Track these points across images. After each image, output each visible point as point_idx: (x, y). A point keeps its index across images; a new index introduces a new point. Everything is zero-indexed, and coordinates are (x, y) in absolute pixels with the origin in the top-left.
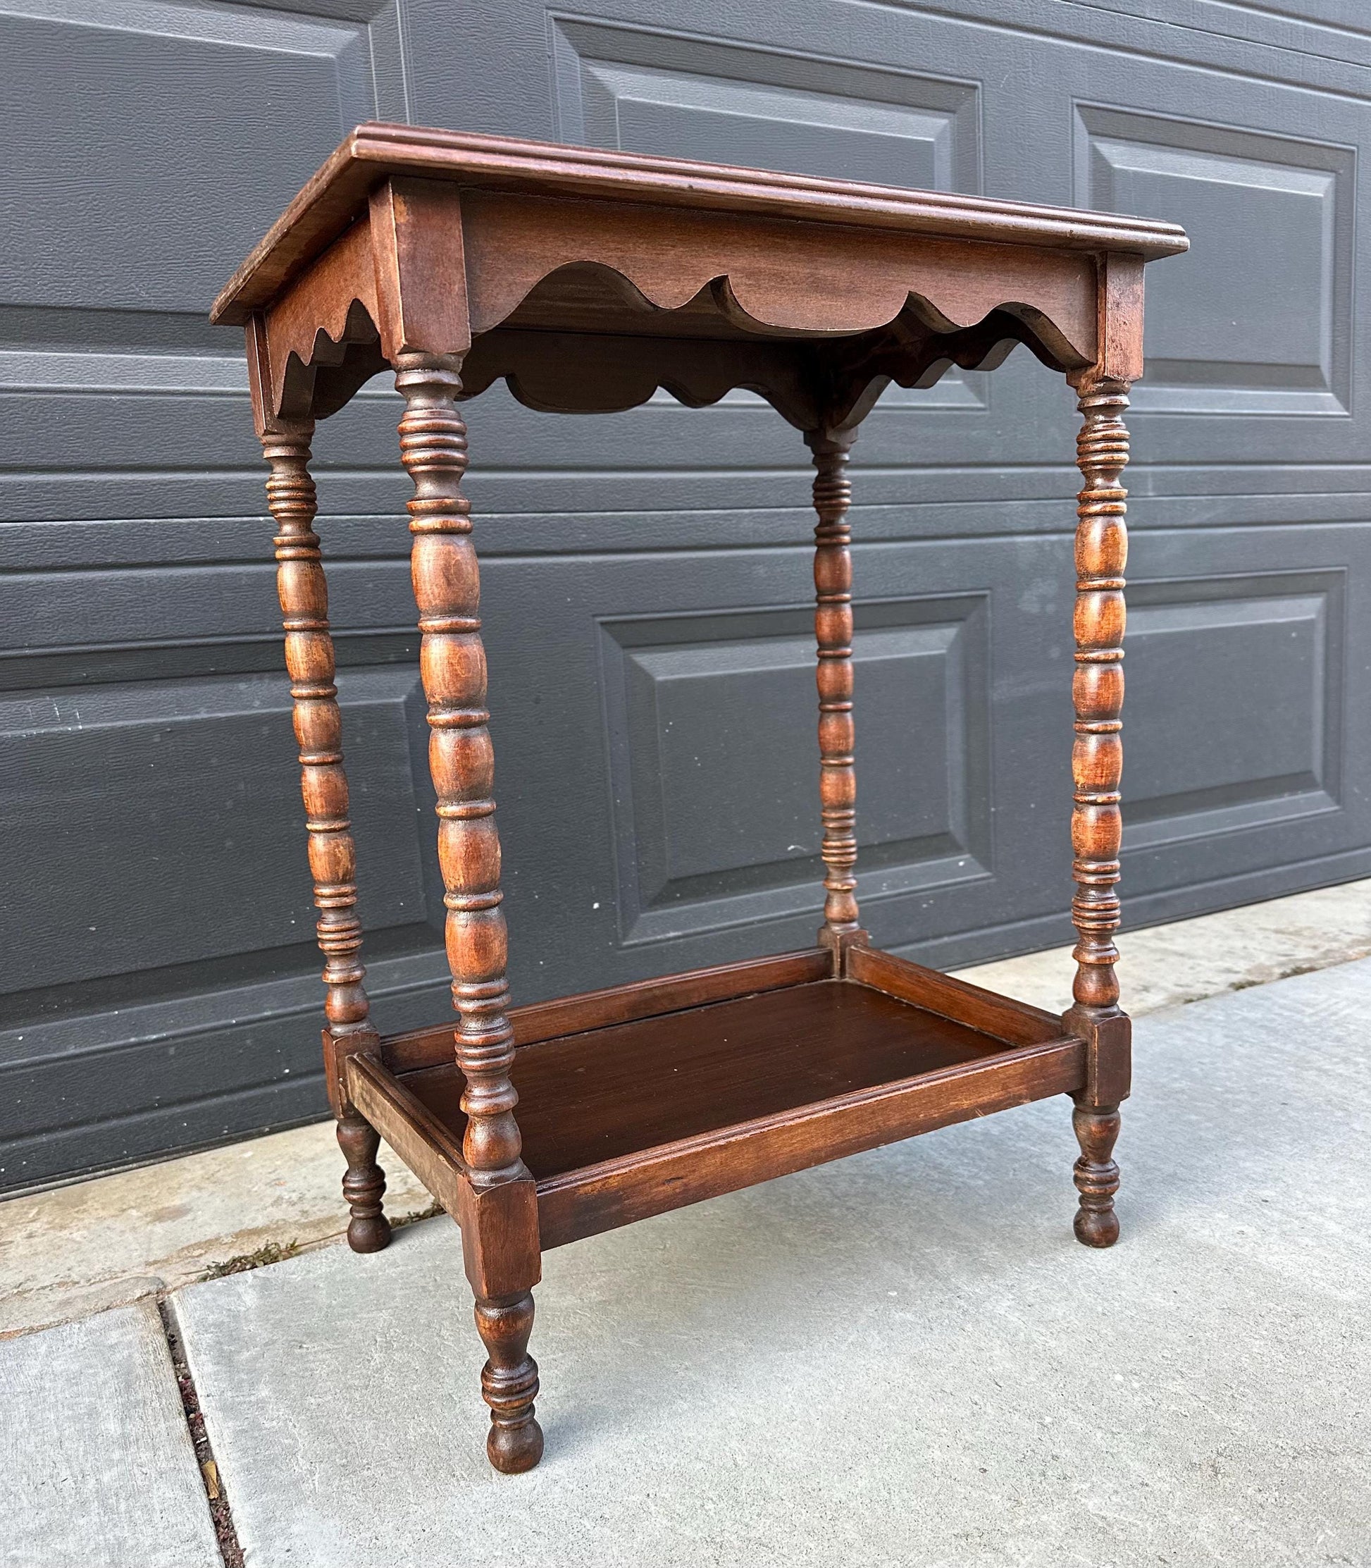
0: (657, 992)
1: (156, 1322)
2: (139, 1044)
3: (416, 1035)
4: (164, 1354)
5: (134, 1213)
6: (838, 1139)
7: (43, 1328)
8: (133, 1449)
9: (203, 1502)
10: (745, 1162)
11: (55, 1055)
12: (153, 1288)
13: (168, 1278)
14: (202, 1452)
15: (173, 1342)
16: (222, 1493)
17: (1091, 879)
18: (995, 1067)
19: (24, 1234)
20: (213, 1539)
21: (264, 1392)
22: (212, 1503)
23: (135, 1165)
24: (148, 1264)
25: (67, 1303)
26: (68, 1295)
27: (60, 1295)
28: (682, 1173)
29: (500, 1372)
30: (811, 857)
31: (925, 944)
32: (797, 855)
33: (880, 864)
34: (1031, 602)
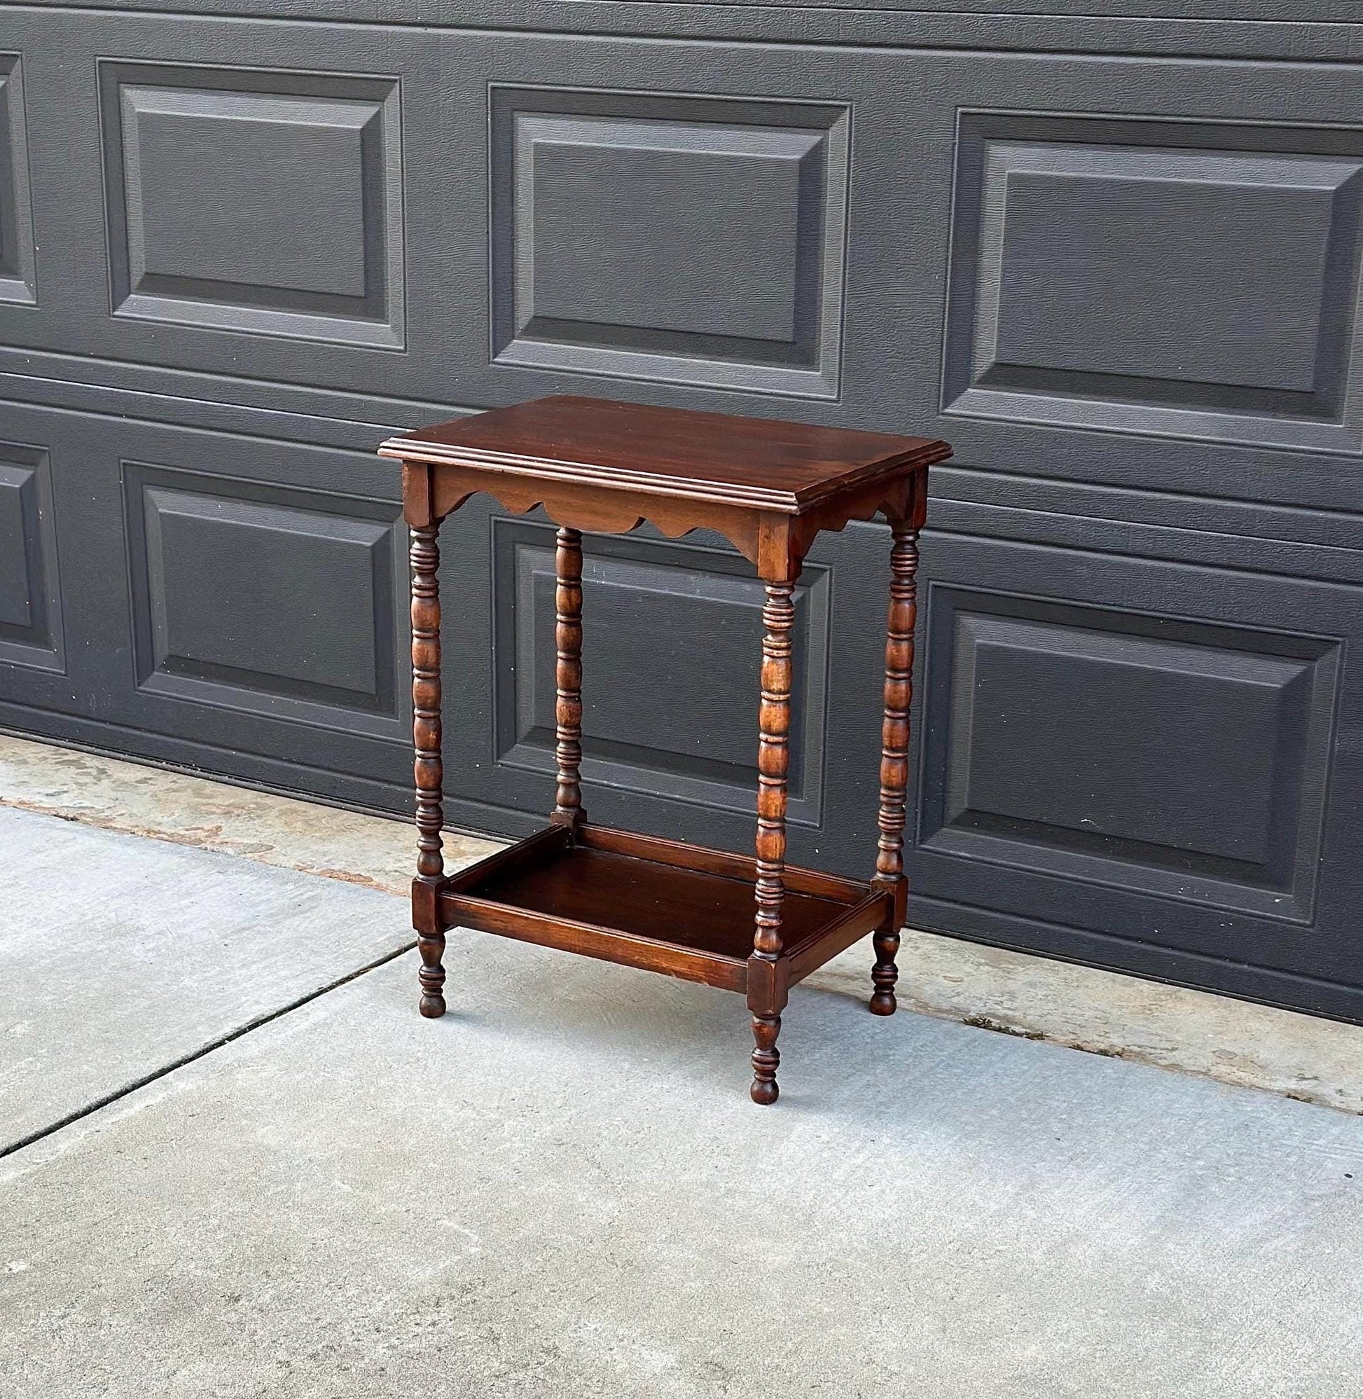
0: (740, 864)
3: (602, 830)
6: (585, 945)
9: (355, 970)
10: (535, 931)
14: (384, 961)
18: (685, 953)
20: (339, 979)
22: (356, 973)
28: (504, 920)
29: (424, 968)
30: (1106, 836)
31: (1218, 962)
32: (1090, 829)
33: (1183, 868)
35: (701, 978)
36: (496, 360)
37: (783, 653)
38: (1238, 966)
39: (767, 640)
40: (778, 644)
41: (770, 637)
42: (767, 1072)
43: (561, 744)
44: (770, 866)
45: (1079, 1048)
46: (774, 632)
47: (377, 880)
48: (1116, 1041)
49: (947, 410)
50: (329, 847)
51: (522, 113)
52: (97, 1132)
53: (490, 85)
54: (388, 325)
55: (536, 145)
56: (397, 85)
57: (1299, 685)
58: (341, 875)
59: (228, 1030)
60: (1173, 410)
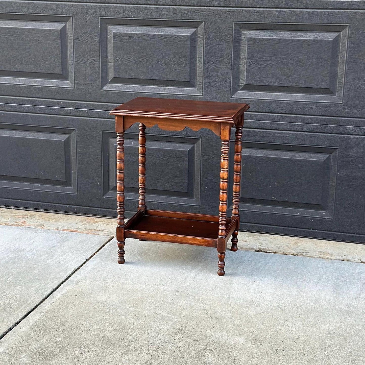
1: (109, 239)
2: (137, 200)
4: (106, 242)
6: (169, 239)
7: (100, 235)
8: (92, 248)
9: (92, 254)
14: (97, 251)
15: (109, 241)
16: (94, 255)
19: (111, 224)
20: (89, 257)
25: (106, 233)
28: (144, 235)
29: (119, 250)
30: (279, 201)
31: (309, 230)
32: (274, 200)
33: (299, 207)
34: (353, 152)
35: (203, 245)
36: (102, 89)
37: (227, 159)
38: (314, 231)
39: (223, 155)
40: (226, 156)
41: (223, 154)
42: (222, 267)
43: (140, 189)
44: (224, 214)
45: (286, 254)
46: (224, 153)
47: (79, 231)
48: (294, 252)
49: (233, 97)
50: (59, 223)
51: (109, 25)
52: (53, 303)
53: (100, 17)
54: (69, 81)
55: (114, 33)
56: (72, 18)
57: (328, 160)
58: (68, 230)
59: (69, 273)
60: (293, 94)
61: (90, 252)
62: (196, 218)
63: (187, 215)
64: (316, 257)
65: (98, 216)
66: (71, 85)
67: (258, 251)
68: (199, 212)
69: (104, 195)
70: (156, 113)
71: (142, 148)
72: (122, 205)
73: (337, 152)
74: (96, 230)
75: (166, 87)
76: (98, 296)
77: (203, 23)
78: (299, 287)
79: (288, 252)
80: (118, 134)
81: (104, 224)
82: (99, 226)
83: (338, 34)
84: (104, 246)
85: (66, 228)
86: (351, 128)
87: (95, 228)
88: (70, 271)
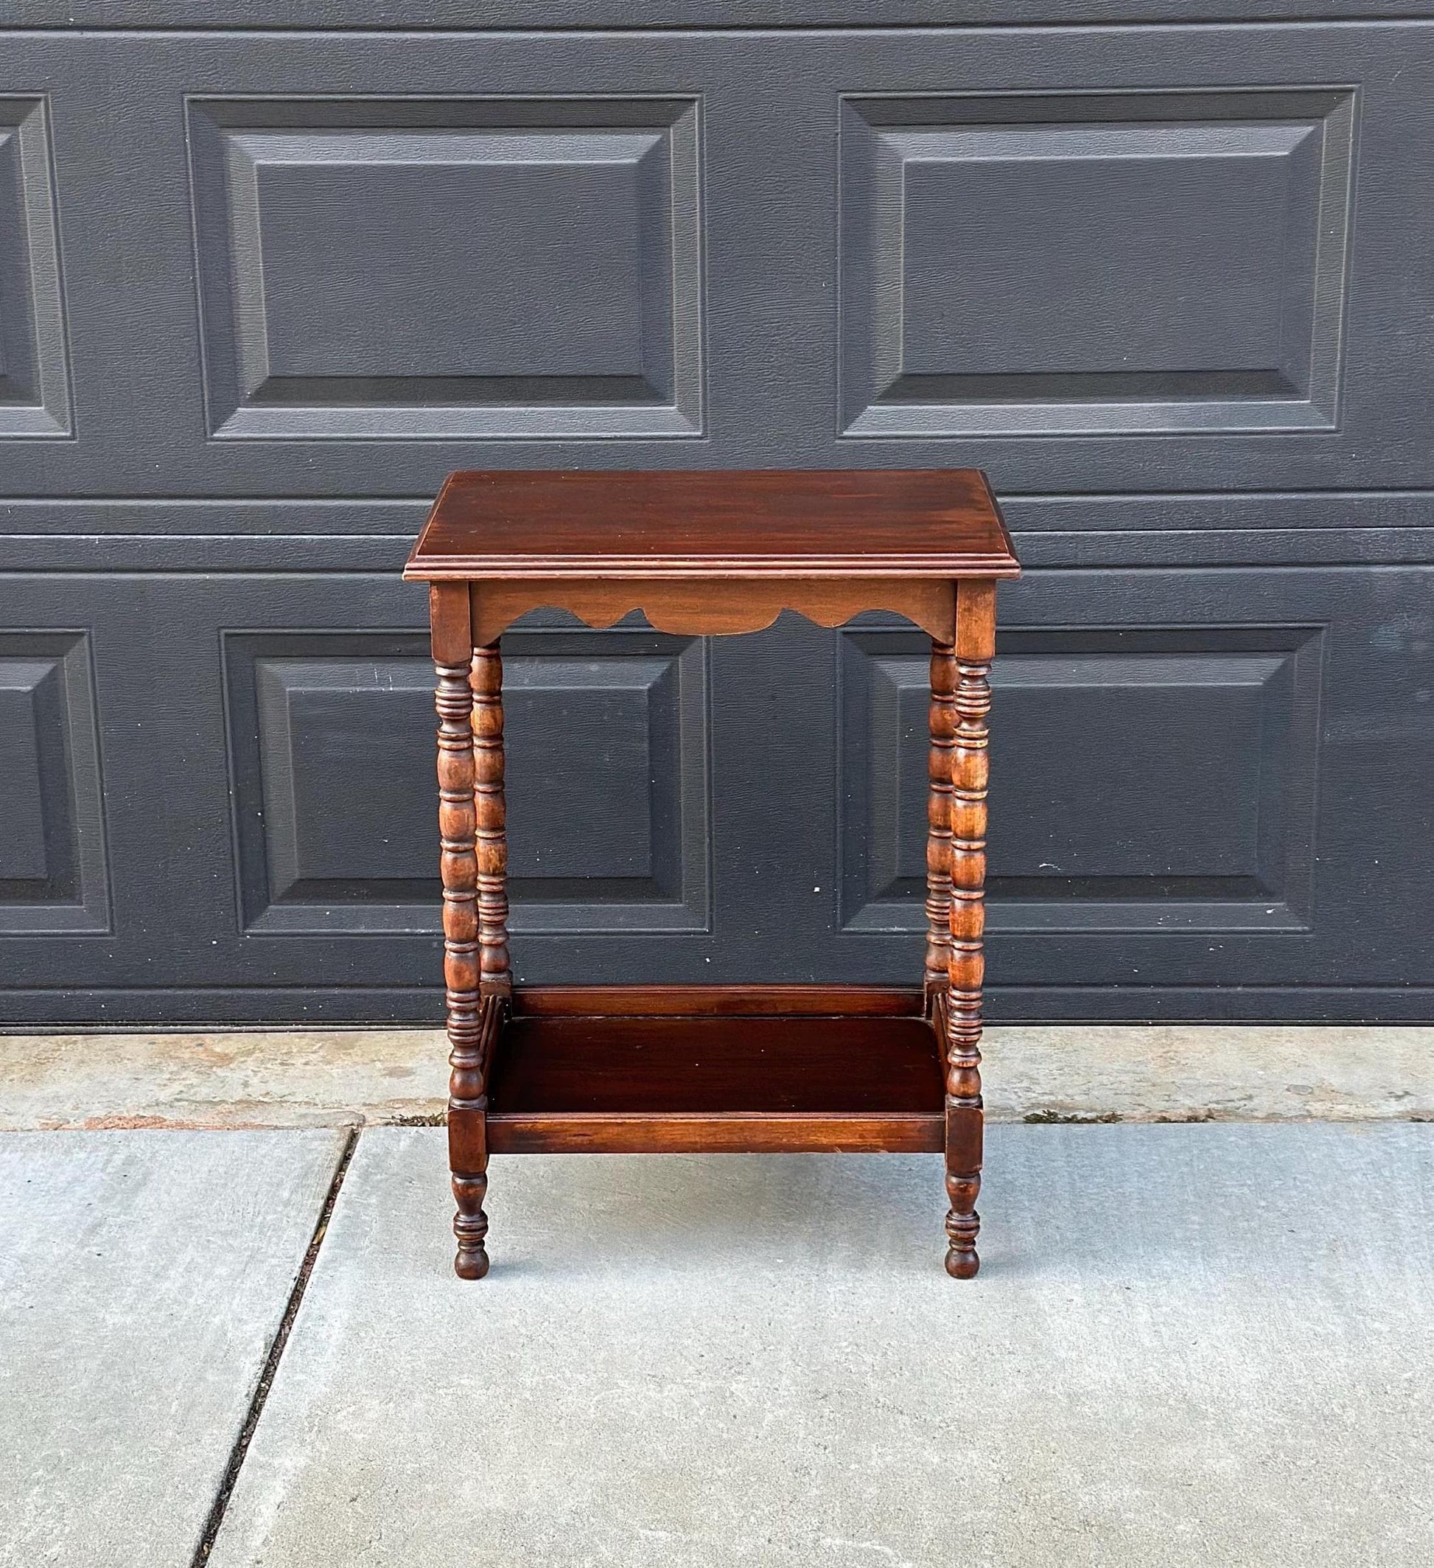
1: (343, 1143)
2: (411, 934)
3: (542, 990)
4: (335, 1163)
5: (379, 1065)
6: (710, 1140)
7: (283, 1128)
8: (289, 1208)
9: (307, 1243)
10: (637, 1137)
11: (350, 931)
12: (356, 1122)
13: (369, 1118)
14: (323, 1220)
15: (346, 1158)
16: (319, 1243)
17: (957, 1003)
18: (853, 1120)
19: (304, 1061)
20: (301, 1260)
21: (373, 1200)
22: (312, 1246)
23: (399, 1027)
24: (365, 1105)
25: (304, 1116)
26: (307, 1111)
27: (303, 1110)
28: (588, 1133)
29: (462, 1217)
30: (1069, 878)
31: (1209, 990)
32: (1050, 874)
33: (1159, 896)
34: (1388, 638)
35: (878, 1147)
36: (220, 435)
37: (985, 743)
38: (1231, 990)
39: (964, 730)
40: (981, 733)
41: (965, 725)
42: (964, 1239)
43: (485, 897)
44: (974, 995)
45: (1164, 1120)
46: (971, 719)
47: (170, 1116)
48: (1188, 1102)
49: (846, 433)
50: (50, 1090)
51: (231, 130)
52: (258, 1562)
53: (187, 97)
54: (42, 408)
55: (260, 167)
56: (42, 103)
57: (1278, 679)
58: (117, 1122)
59: (250, 1369)
60: (1118, 405)
61: (292, 1233)
62: (760, 1003)
63: (716, 999)
64: (1296, 1117)
65: (220, 1025)
66: (56, 424)
67: (1037, 1119)
68: (708, 960)
69: (245, 927)
70: (640, 559)
71: (492, 711)
72: (473, 1005)
73: (1320, 643)
74: (247, 1104)
75: (528, 406)
76: (460, 1481)
77: (696, 104)
78: (1335, 1293)
79: (1167, 1104)
80: (442, 671)
81: (269, 1066)
82: (251, 1082)
83: (1310, 129)
84: (334, 1189)
85: (101, 1113)
86: (1377, 536)
87: (239, 1094)
88: (253, 1359)
